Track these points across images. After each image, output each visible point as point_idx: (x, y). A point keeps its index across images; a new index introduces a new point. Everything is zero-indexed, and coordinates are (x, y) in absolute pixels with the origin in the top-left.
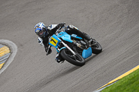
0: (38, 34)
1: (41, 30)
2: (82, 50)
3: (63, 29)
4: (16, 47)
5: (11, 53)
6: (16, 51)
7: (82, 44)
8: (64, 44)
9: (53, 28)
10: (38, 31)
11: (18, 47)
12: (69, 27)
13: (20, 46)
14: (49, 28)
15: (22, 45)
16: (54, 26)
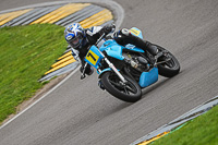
0: (71, 42)
1: (74, 36)
3: (112, 35)
4: (122, 11)
5: (115, 20)
6: (123, 17)
9: (94, 33)
10: (69, 38)
11: (126, 12)
13: (129, 9)
14: (88, 32)
15: (131, 8)
16: (97, 30)
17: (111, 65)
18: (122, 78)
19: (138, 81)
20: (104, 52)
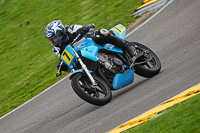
1: (53, 34)
2: (114, 75)
7: (115, 64)
8: (81, 63)
9: (75, 31)
12: (99, 33)
17: (84, 66)
18: (93, 81)
19: (112, 82)
20: (79, 52)
